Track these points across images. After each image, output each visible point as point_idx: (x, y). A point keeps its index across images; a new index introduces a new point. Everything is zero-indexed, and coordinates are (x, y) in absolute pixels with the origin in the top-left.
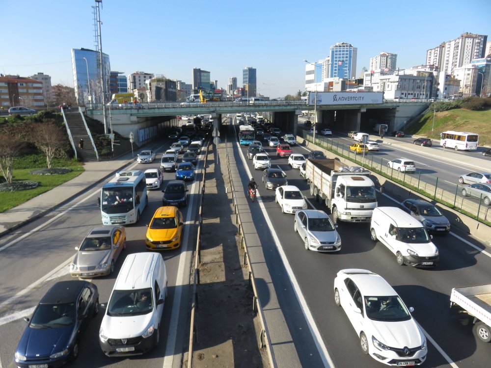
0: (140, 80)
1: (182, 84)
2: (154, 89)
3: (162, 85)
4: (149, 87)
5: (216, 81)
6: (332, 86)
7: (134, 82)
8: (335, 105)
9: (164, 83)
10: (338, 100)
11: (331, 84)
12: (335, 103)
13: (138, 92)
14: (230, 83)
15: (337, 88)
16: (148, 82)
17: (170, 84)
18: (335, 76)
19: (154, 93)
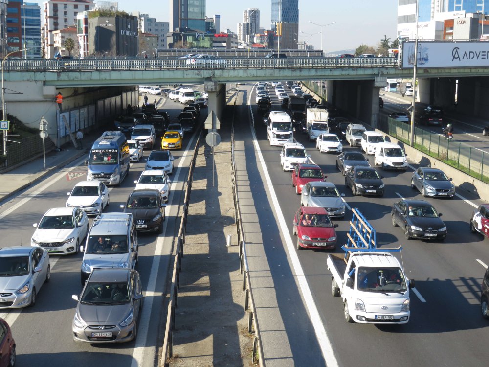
0: (65, 13)
1: (150, 21)
2: (92, 31)
3: (109, 24)
4: (83, 26)
5: (218, 17)
6: (452, 28)
7: (55, 17)
8: (455, 68)
9: (114, 19)
10: (461, 57)
11: (449, 24)
12: (457, 63)
13: (62, 37)
14: (246, 20)
15: (462, 32)
16: (81, 16)
17: (125, 20)
18: (458, 9)
19: (92, 39)
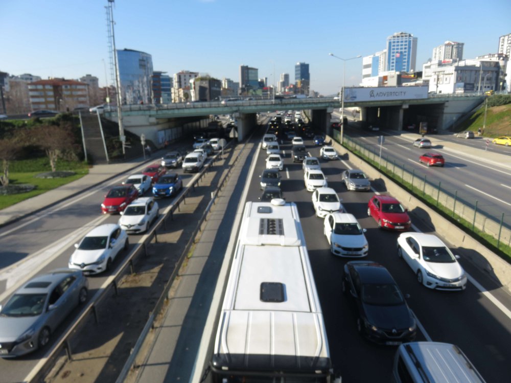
0: (185, 80)
1: (229, 82)
2: (197, 88)
3: (205, 84)
4: (193, 86)
5: (266, 79)
6: (386, 80)
7: (179, 82)
8: (372, 102)
9: (207, 82)
10: (375, 95)
11: (385, 78)
12: (372, 99)
13: (184, 92)
14: (282, 80)
15: (392, 82)
16: (192, 81)
17: (215, 82)
18: (393, 69)
19: (197, 92)
